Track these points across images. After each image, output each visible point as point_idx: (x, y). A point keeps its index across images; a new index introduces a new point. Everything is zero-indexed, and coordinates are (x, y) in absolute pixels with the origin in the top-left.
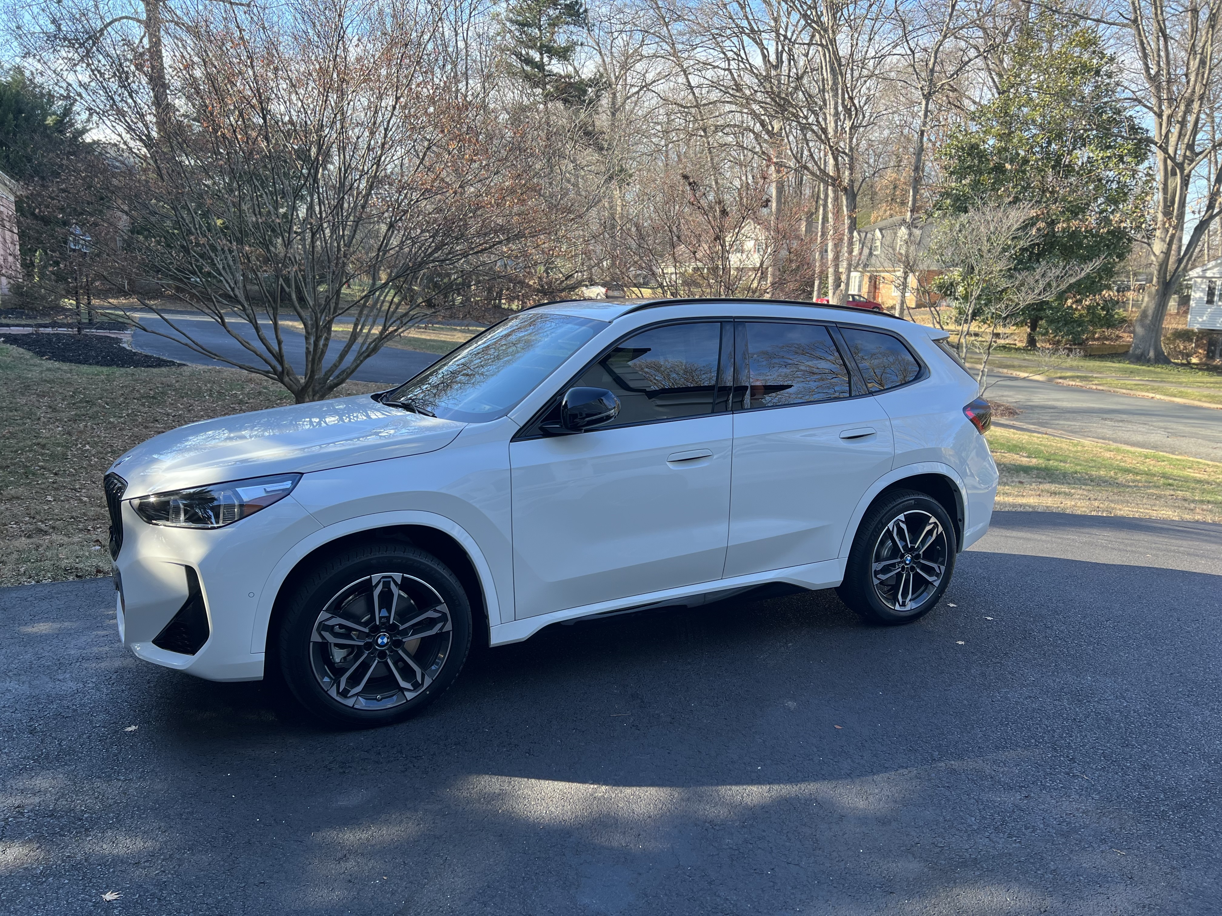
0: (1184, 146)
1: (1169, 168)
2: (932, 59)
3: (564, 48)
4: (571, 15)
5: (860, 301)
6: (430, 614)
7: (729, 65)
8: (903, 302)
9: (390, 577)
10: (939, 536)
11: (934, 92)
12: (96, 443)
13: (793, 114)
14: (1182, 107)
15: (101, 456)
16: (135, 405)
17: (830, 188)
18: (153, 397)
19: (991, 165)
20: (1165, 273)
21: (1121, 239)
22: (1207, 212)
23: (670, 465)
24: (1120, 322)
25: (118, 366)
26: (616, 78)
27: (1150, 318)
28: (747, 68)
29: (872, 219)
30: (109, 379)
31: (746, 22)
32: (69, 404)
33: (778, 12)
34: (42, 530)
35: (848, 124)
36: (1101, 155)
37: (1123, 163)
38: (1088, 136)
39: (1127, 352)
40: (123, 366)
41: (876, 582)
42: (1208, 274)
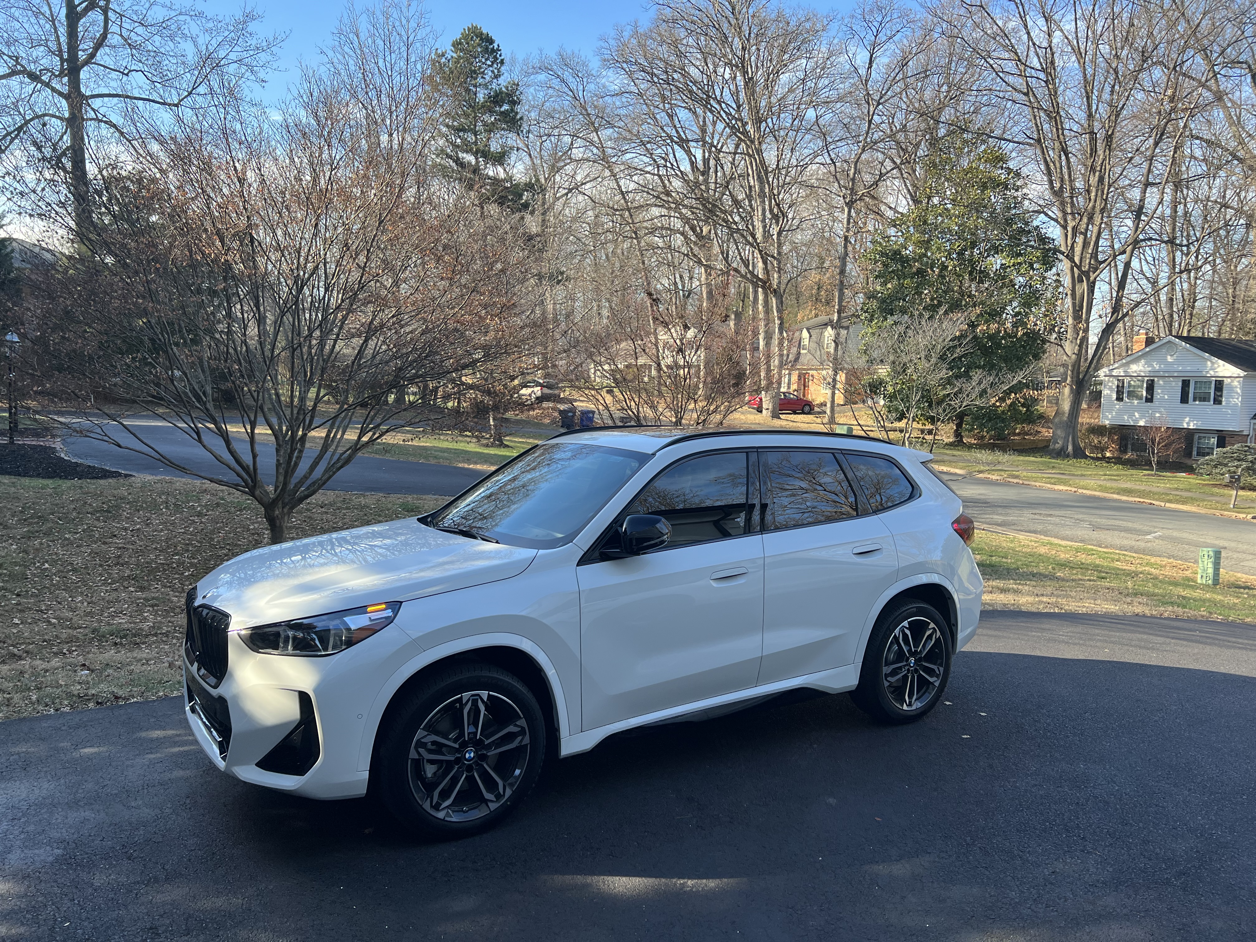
0: (1088, 256)
1: (1076, 276)
2: (853, 170)
3: (500, 153)
4: (507, 122)
5: (791, 399)
6: (512, 729)
7: (658, 171)
8: (833, 401)
9: (478, 695)
10: (938, 640)
11: (856, 201)
12: (55, 561)
13: (724, 220)
14: (1085, 220)
15: (63, 574)
16: (89, 520)
17: (760, 290)
18: (108, 511)
19: (914, 270)
20: (1078, 373)
21: (1036, 340)
22: (1113, 314)
23: (714, 584)
24: (1038, 418)
25: (61, 478)
26: (546, 179)
27: (1067, 415)
28: (677, 175)
29: (799, 317)
30: (57, 492)
31: (674, 130)
32: (20, 520)
33: (704, 121)
34: (15, 655)
35: (775, 230)
36: (1012, 261)
37: (1034, 270)
38: (1000, 245)
39: (1048, 446)
40: (66, 478)
41: (886, 684)
42: (1115, 373)
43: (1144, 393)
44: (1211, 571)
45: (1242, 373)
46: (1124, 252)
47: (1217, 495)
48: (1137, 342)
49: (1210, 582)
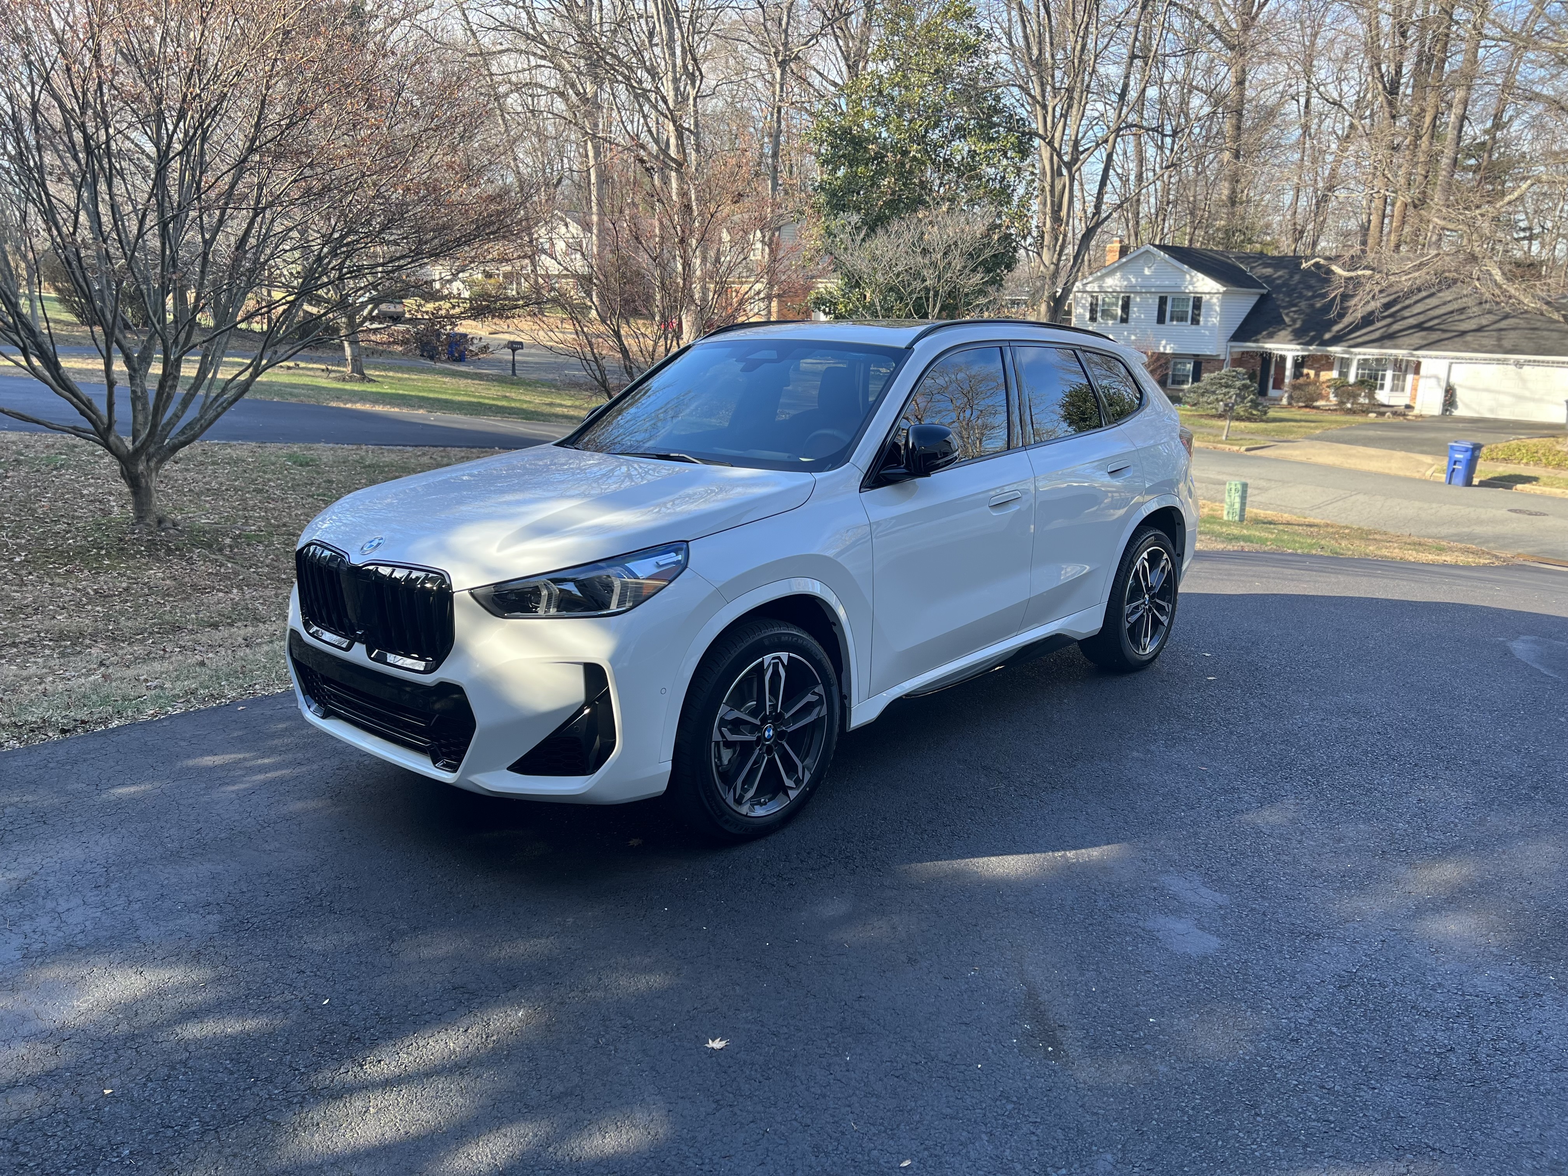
1: (1056, 166)
2: (785, 19)
6: (811, 698)
9: (779, 657)
10: (1169, 573)
11: (790, 60)
19: (871, 154)
23: (992, 512)
35: (691, 93)
37: (1008, 159)
41: (1127, 626)
42: (1088, 288)
43: (1119, 312)
44: (1237, 506)
45: (1222, 289)
46: (1106, 141)
47: (1205, 426)
48: (1111, 251)
49: (1237, 518)
